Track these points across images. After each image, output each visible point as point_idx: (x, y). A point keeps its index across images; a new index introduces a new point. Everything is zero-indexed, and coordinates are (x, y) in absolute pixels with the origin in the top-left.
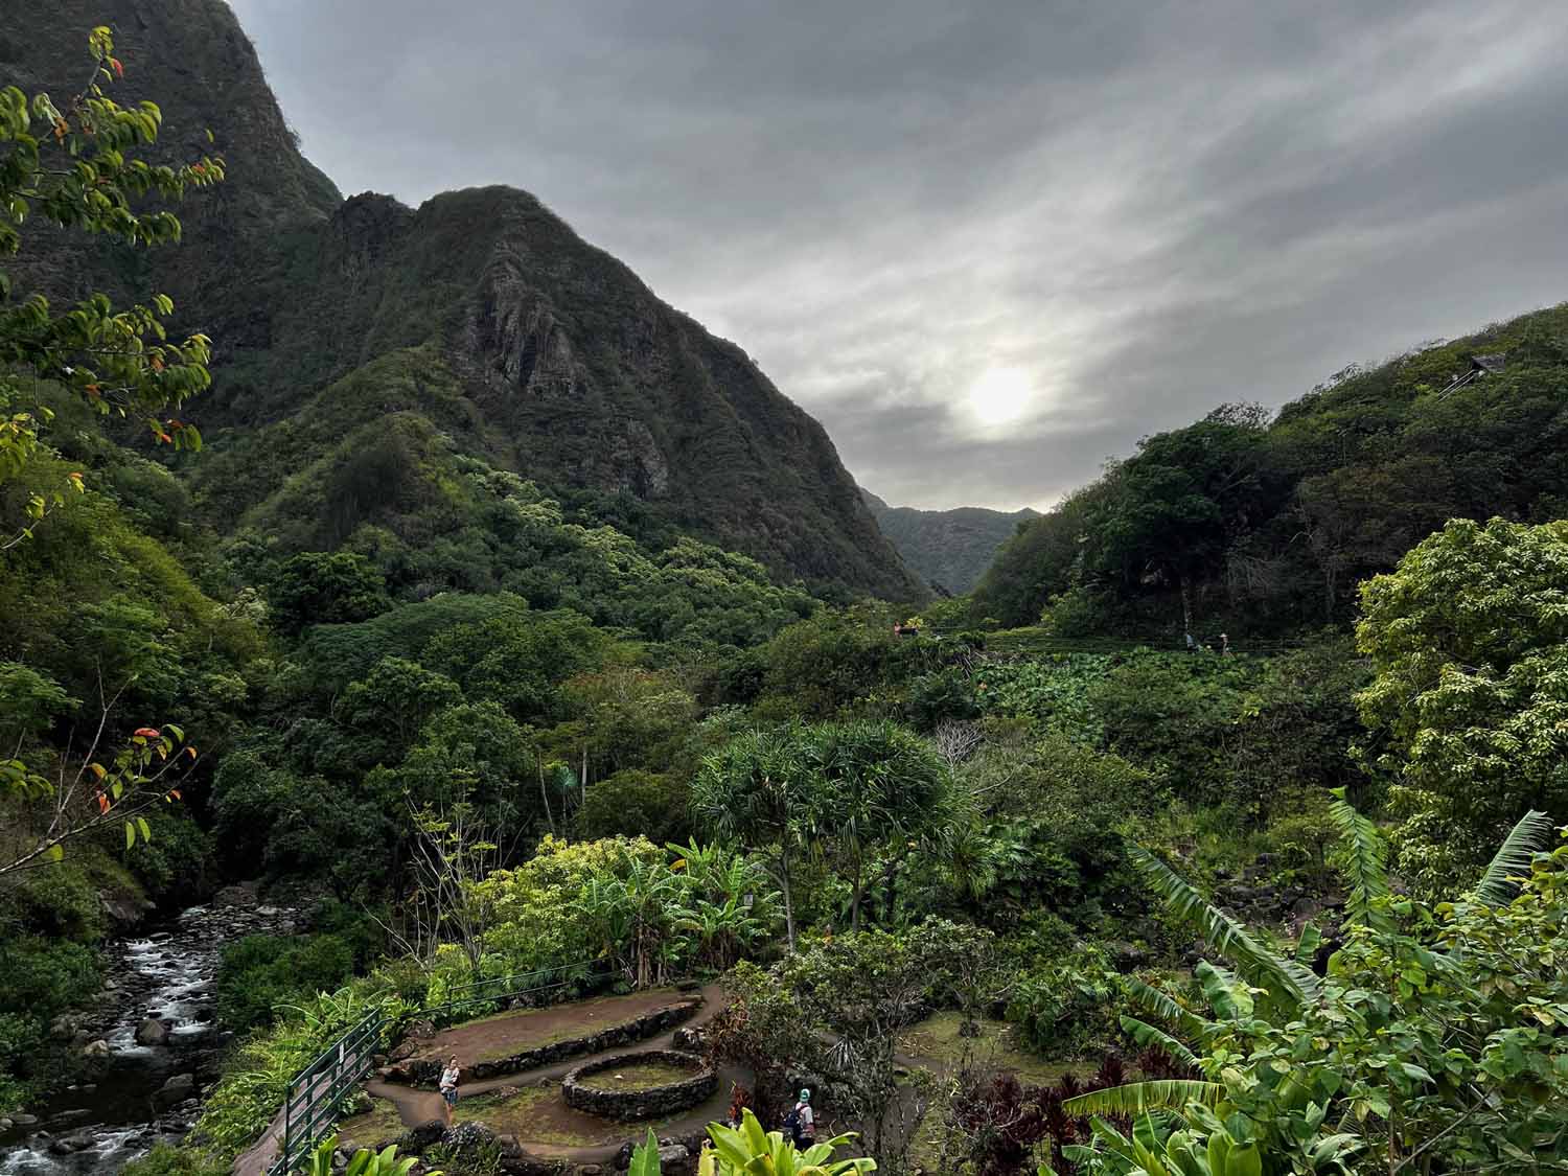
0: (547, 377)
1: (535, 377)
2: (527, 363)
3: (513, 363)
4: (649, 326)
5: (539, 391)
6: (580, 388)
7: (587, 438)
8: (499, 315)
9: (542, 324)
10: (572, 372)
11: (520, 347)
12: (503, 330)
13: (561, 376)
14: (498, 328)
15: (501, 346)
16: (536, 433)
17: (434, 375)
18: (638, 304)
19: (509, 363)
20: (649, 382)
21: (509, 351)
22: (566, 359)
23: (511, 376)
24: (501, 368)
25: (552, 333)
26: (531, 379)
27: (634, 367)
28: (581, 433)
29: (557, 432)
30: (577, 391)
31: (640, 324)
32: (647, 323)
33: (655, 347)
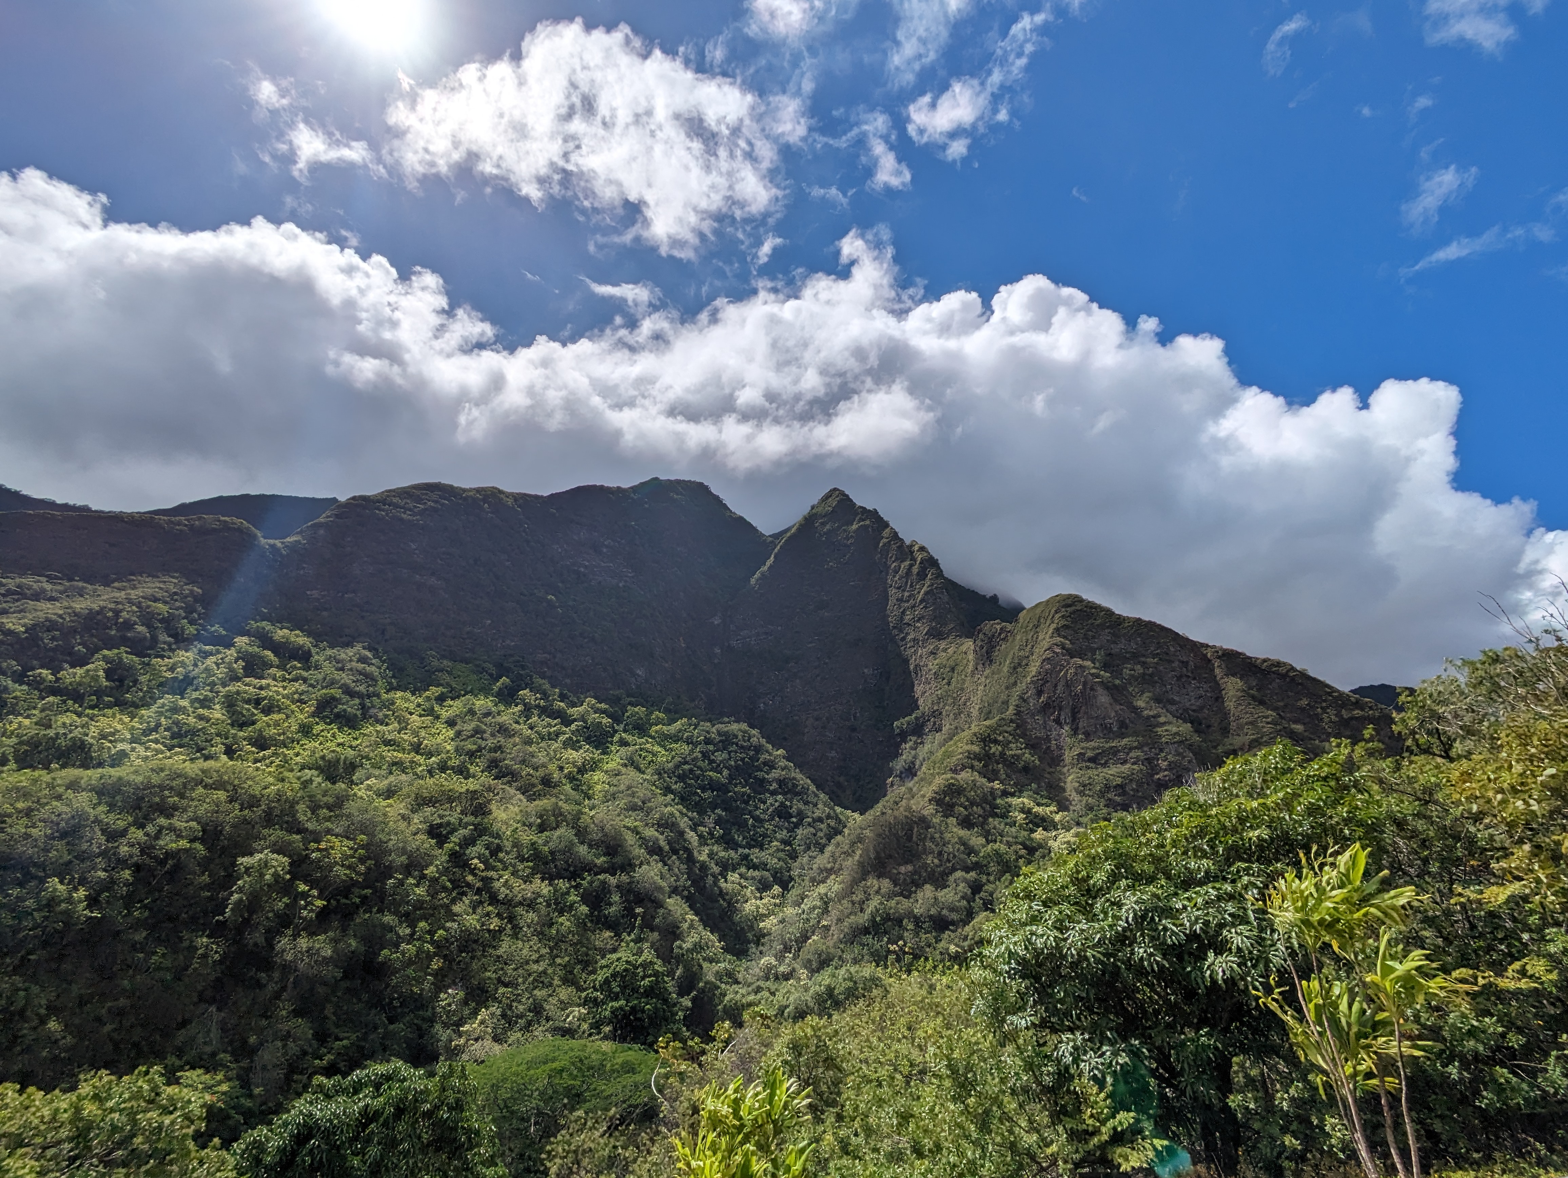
0: (1092, 721)
4: (1185, 664)
7: (1128, 766)
10: (1113, 714)
13: (1104, 718)
16: (1088, 768)
17: (1001, 738)
18: (1172, 649)
19: (1062, 717)
20: (1194, 708)
21: (1060, 709)
22: (1107, 705)
24: (1058, 721)
26: (1080, 725)
27: (1176, 698)
28: (1125, 762)
29: (1105, 765)
30: (1120, 728)
31: (1176, 664)
32: (1183, 662)
33: (1194, 679)
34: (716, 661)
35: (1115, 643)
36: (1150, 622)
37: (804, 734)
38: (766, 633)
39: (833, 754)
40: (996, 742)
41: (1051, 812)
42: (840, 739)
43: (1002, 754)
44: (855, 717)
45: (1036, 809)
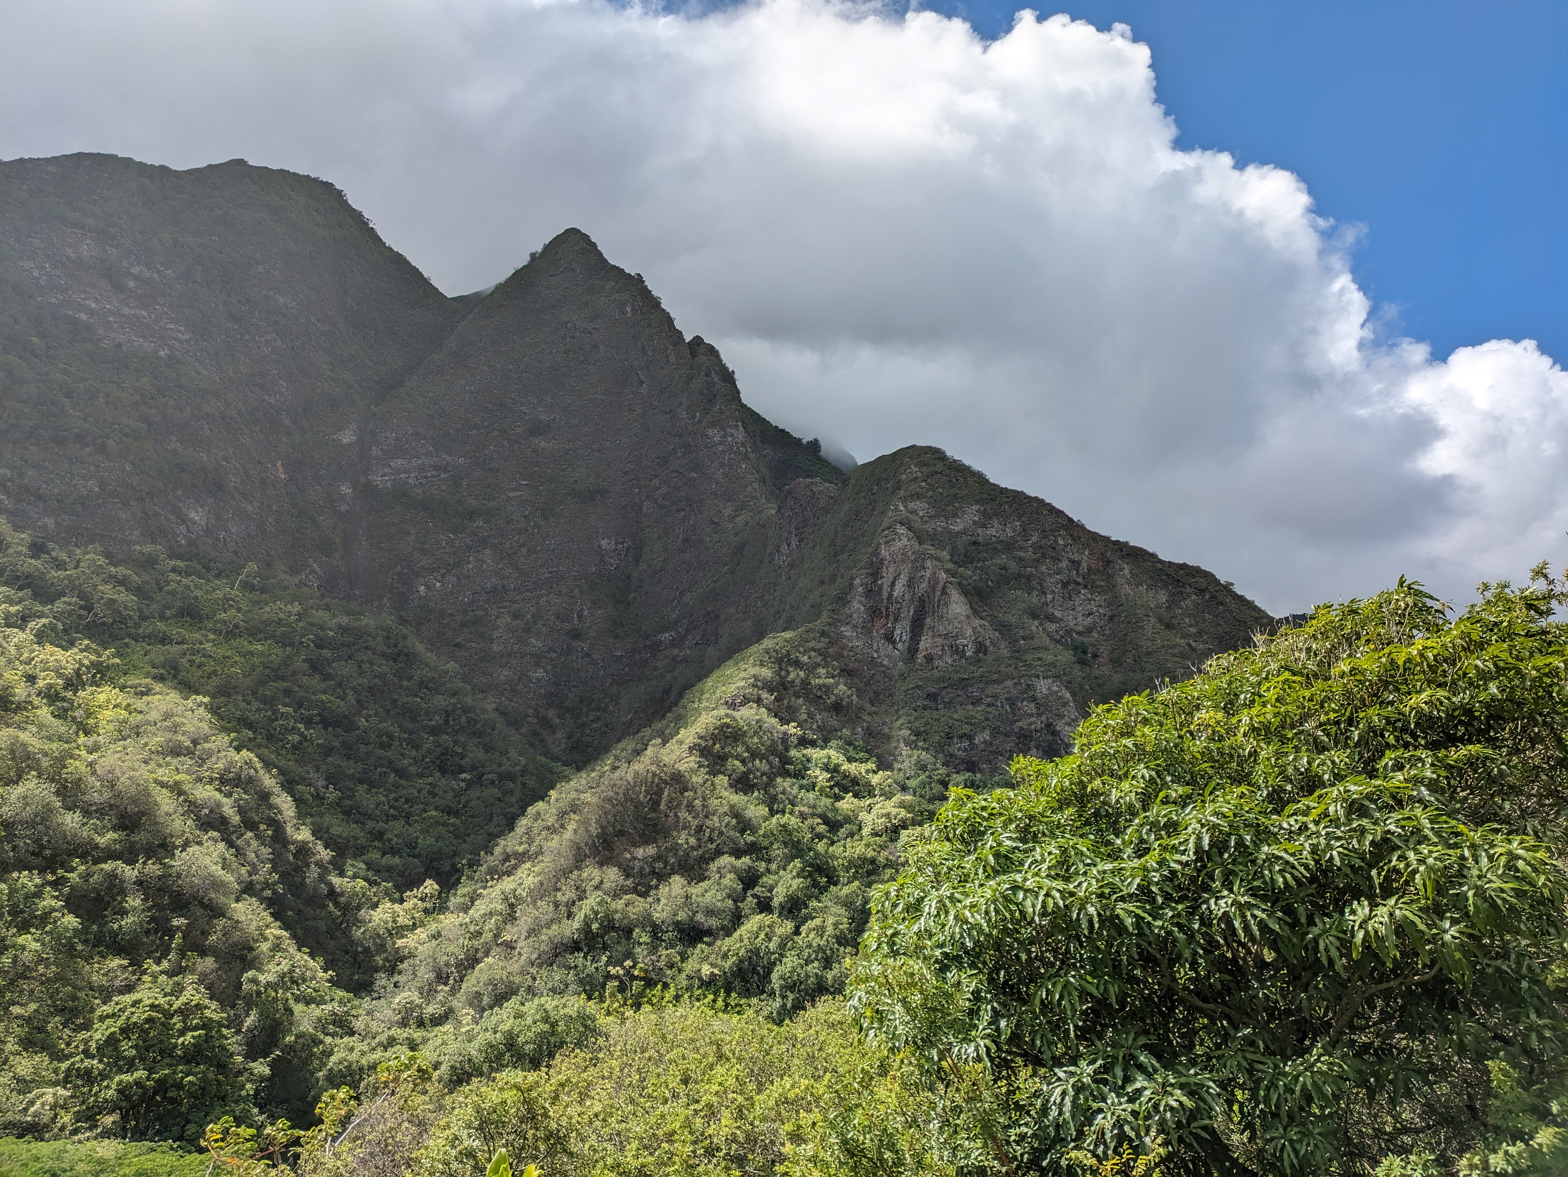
0: (939, 641)
1: (926, 643)
2: (917, 628)
3: (902, 631)
4: (1076, 564)
5: (929, 658)
6: (981, 648)
7: (983, 707)
8: (885, 582)
9: (933, 583)
10: (969, 632)
11: (908, 613)
12: (890, 596)
13: (956, 638)
14: (885, 595)
15: (887, 616)
16: (925, 708)
17: (805, 659)
19: (897, 632)
20: (1080, 628)
21: (896, 620)
22: (962, 618)
23: (900, 646)
24: (889, 638)
25: (944, 592)
26: (922, 645)
27: (1058, 614)
28: (976, 702)
29: (948, 705)
30: (976, 652)
31: (1064, 564)
32: (1074, 562)
33: (1086, 587)
34: (343, 508)
35: (984, 526)
36: (1036, 499)
37: (491, 640)
38: (436, 467)
39: (540, 673)
40: (797, 664)
41: (867, 771)
42: (551, 649)
43: (805, 683)
44: (580, 616)
45: (846, 766)
